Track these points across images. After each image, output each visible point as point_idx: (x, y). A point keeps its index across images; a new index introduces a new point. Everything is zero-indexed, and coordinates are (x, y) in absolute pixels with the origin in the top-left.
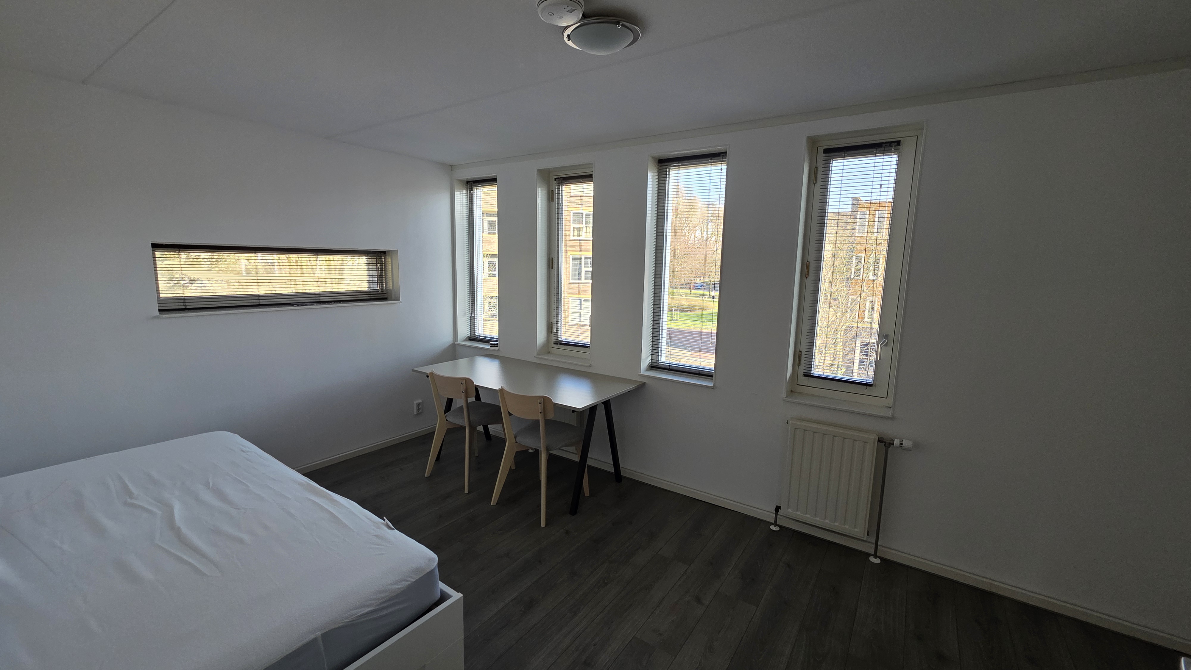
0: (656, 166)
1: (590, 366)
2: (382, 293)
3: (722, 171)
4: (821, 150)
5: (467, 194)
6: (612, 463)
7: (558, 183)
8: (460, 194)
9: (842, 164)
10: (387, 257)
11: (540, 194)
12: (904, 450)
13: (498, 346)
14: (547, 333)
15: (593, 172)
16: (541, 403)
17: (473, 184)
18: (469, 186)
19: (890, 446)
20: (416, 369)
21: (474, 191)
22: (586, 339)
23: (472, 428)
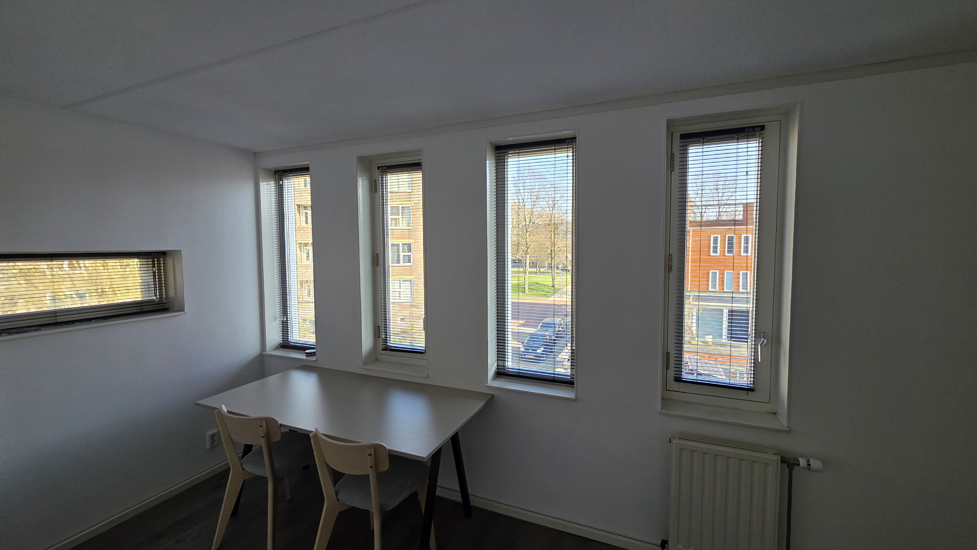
0: (494, 154)
1: (427, 377)
2: (161, 302)
3: (568, 159)
4: (677, 136)
5: (275, 185)
6: (460, 491)
7: (381, 172)
8: (268, 184)
9: (701, 150)
10: (168, 259)
11: (360, 184)
12: (812, 471)
13: (315, 355)
14: (374, 338)
15: (423, 160)
16: (371, 454)
17: (283, 174)
18: (278, 176)
19: (794, 466)
20: (199, 402)
21: (284, 182)
22: (420, 343)
23: (277, 480)
